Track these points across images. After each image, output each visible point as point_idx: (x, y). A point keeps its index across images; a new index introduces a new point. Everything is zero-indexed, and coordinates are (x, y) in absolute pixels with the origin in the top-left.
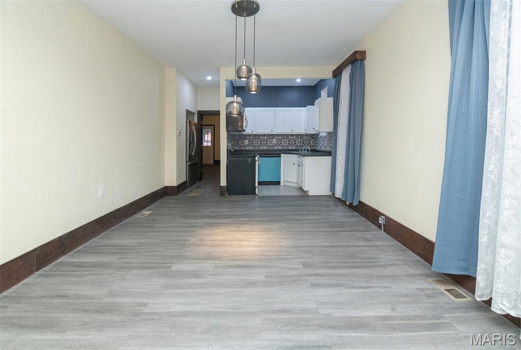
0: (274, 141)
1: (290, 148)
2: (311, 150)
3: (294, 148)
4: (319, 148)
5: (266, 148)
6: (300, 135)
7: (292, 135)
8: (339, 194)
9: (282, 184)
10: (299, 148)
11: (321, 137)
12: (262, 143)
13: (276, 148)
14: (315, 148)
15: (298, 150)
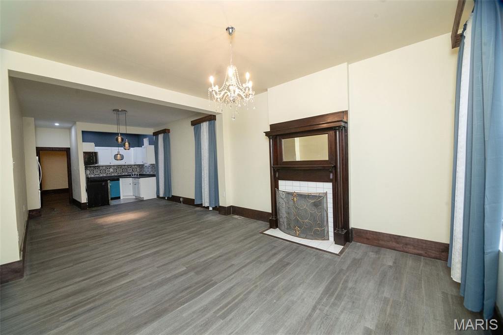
0: (111, 170)
1: (123, 174)
2: (140, 175)
3: (126, 174)
4: (144, 173)
5: (105, 175)
6: (130, 165)
7: (125, 165)
8: (161, 195)
9: (121, 198)
10: (130, 174)
11: (146, 166)
12: (102, 171)
13: (113, 175)
14: (141, 173)
15: (130, 175)
